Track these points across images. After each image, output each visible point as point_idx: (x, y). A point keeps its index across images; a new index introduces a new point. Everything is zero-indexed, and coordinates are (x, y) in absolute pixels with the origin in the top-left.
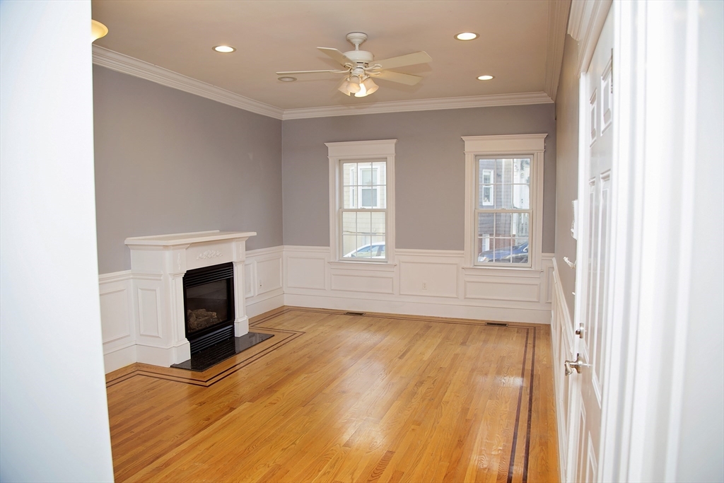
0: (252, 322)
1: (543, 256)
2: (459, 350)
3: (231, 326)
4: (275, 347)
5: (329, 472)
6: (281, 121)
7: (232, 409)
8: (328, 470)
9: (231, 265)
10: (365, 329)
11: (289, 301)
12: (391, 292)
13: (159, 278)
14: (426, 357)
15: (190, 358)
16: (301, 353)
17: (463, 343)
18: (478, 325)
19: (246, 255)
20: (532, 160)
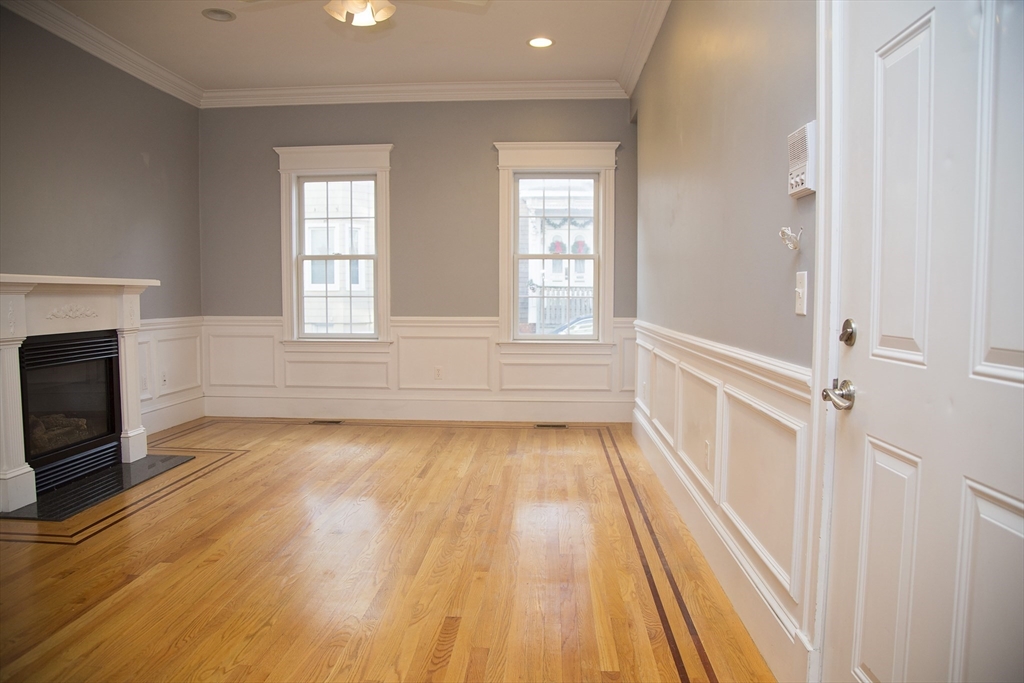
0: (153, 440)
1: (615, 323)
2: (508, 460)
3: (115, 443)
4: (199, 474)
5: (349, 667)
6: (198, 109)
7: (131, 578)
8: (348, 663)
11: (210, 410)
12: (385, 385)
14: (462, 472)
15: (35, 500)
16: (248, 480)
18: (524, 428)
19: (142, 325)
20: (597, 181)
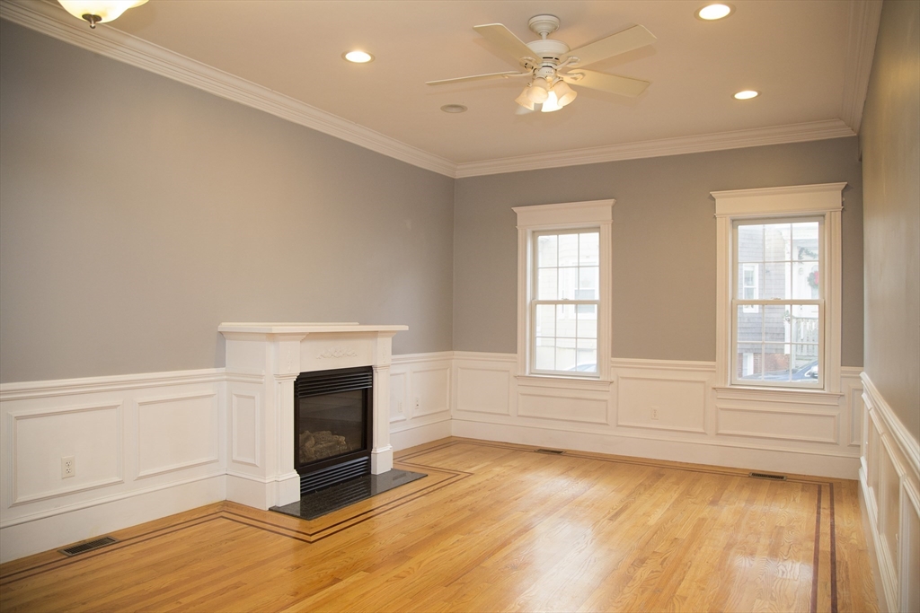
0: (399, 456)
1: (842, 372)
2: (707, 511)
3: (366, 458)
4: (425, 492)
6: (454, 179)
7: (336, 580)
9: (369, 370)
10: (562, 474)
11: (457, 430)
12: (604, 421)
13: (259, 380)
14: (654, 520)
15: (299, 500)
16: (461, 503)
17: (714, 502)
18: (738, 475)
19: (393, 360)
20: (822, 224)
